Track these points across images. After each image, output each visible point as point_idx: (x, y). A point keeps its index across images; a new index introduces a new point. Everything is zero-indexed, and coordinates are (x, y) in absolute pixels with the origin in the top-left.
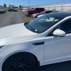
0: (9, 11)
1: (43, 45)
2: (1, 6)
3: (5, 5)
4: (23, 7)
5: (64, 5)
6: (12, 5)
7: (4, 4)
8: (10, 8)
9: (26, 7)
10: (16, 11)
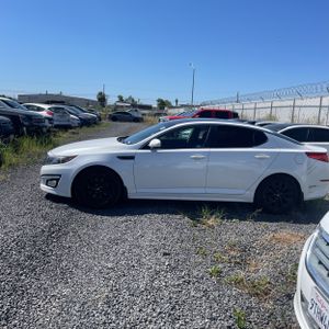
0: (114, 119)
1: (132, 161)
2: (88, 102)
3: (102, 99)
4: (174, 104)
5: (298, 103)
6: (130, 98)
7: (100, 94)
8: (120, 110)
9: (182, 106)
10: (137, 120)
